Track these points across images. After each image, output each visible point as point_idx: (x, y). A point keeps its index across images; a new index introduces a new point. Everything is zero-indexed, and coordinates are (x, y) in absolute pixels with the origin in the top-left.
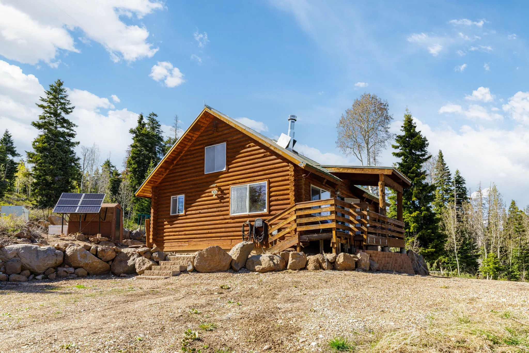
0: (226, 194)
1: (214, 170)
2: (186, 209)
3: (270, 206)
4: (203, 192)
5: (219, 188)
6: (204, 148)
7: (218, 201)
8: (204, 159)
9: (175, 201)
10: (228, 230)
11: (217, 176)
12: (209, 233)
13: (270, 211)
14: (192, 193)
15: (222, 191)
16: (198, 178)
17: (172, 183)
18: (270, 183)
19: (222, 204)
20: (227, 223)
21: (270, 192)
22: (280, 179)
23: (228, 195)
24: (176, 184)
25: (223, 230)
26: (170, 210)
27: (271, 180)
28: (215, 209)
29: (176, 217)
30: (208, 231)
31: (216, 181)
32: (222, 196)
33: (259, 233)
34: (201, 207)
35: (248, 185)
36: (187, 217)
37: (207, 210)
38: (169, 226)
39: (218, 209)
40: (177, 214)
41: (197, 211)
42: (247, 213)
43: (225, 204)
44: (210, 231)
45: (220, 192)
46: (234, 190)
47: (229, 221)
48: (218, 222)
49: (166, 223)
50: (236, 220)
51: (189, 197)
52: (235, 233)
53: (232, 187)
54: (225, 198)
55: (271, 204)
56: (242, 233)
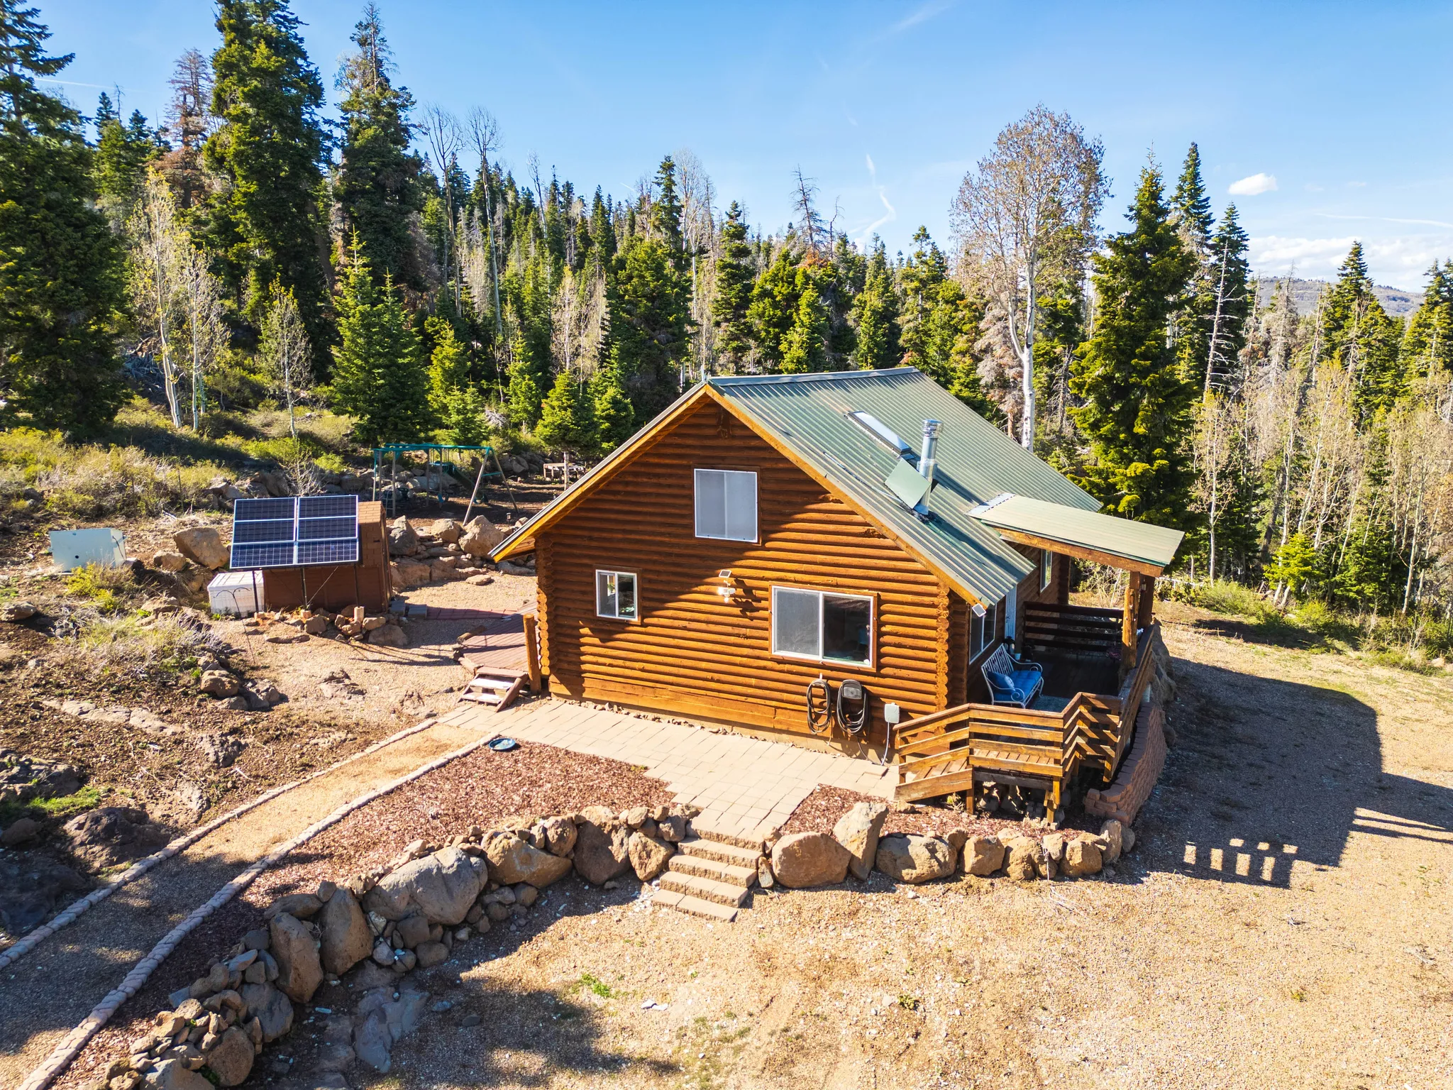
0: (759, 600)
1: (723, 533)
2: (645, 612)
3: (880, 656)
5: (739, 582)
6: (691, 468)
7: (737, 611)
8: (691, 497)
10: (765, 683)
11: (733, 552)
12: (712, 680)
13: (879, 666)
14: (659, 573)
15: (748, 591)
16: (674, 540)
17: (596, 534)
18: (880, 602)
19: (746, 621)
20: (764, 668)
21: (879, 624)
22: (910, 598)
23: (764, 604)
24: (605, 539)
25: (753, 681)
26: (594, 602)
27: (884, 596)
28: (729, 629)
29: (618, 625)
30: (709, 675)
31: (728, 563)
32: (748, 602)
33: (849, 708)
34: (689, 615)
35: (821, 594)
36: (650, 629)
37: (703, 626)
38: (596, 641)
39: (737, 630)
40: (617, 617)
41: (677, 623)
42: (818, 657)
43: (756, 623)
44: (716, 676)
45: (740, 591)
46: (781, 595)
47: (769, 664)
48: (738, 660)
49: (585, 631)
50: (787, 667)
51: (650, 581)
52: (785, 696)
53: (776, 588)
54: (758, 609)
55: (885, 650)
56: (807, 700)
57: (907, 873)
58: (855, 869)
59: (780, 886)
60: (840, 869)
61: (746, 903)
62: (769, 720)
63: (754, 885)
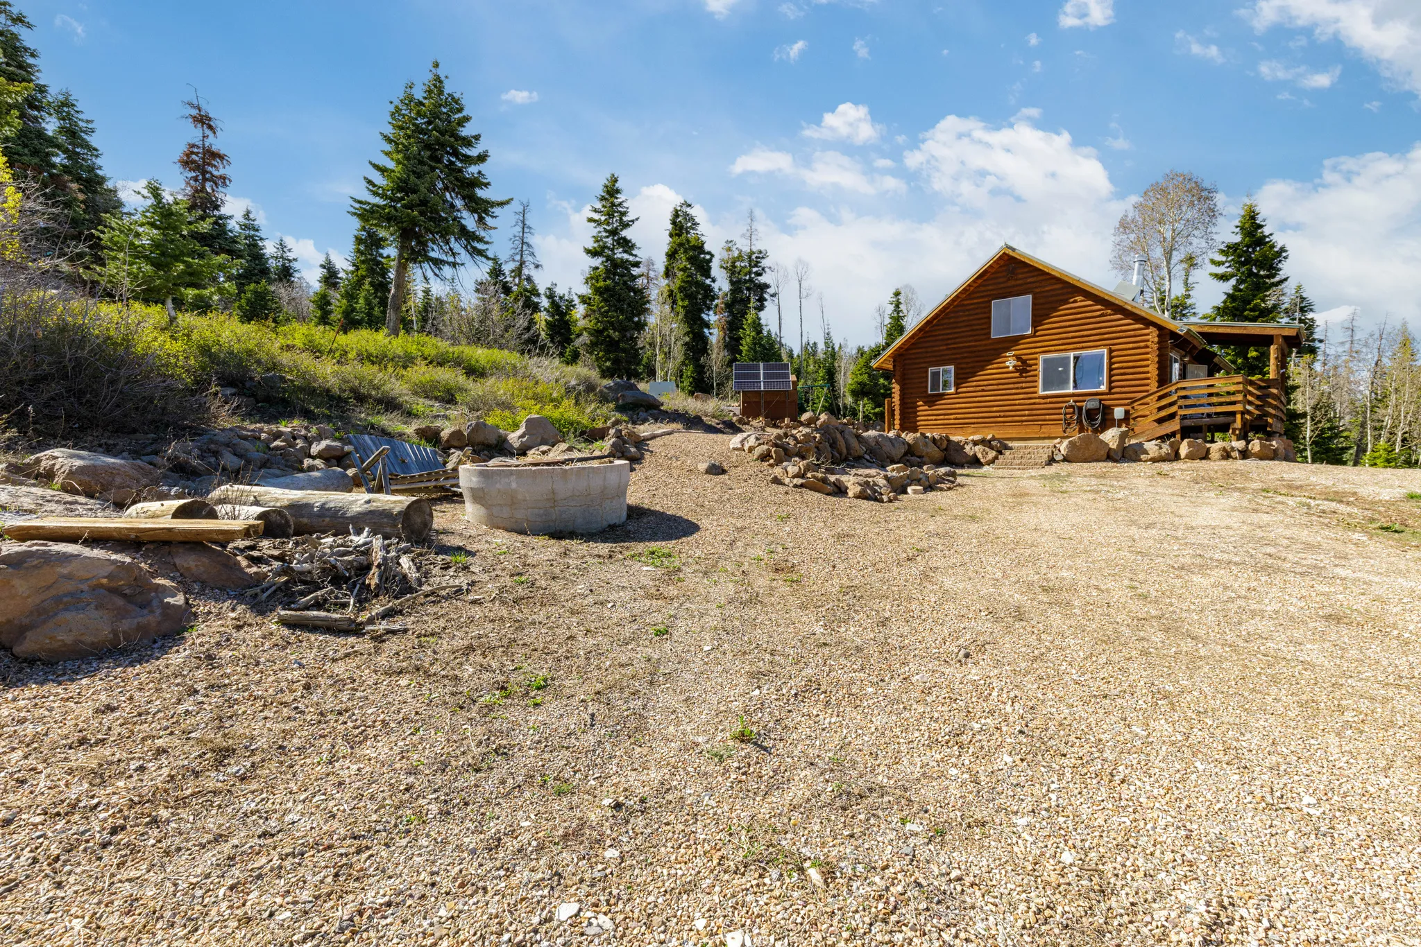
0: (1031, 366)
1: (1009, 333)
2: (957, 385)
3: (1110, 382)
4: (990, 362)
5: (1018, 358)
6: (990, 302)
7: (1017, 375)
8: (990, 318)
9: (936, 375)
10: (1035, 412)
11: (1014, 342)
12: (1000, 417)
13: (1110, 388)
14: (967, 363)
15: (1024, 362)
16: (978, 343)
17: (929, 350)
18: (1111, 351)
19: (1023, 379)
20: (1034, 404)
21: (1111, 364)
22: (1131, 346)
23: (1034, 367)
24: (935, 351)
25: (1027, 412)
26: (927, 387)
27: (1113, 347)
28: (1012, 386)
29: (941, 396)
30: (998, 414)
31: (1012, 348)
32: (1024, 368)
33: (1091, 414)
34: (985, 383)
35: (1072, 355)
36: (961, 395)
37: (995, 387)
38: (926, 408)
39: (1016, 386)
40: (941, 392)
41: (978, 389)
42: (1071, 390)
43: (1028, 379)
44: (1002, 414)
45: (1019, 363)
46: (1045, 361)
47: (1037, 401)
48: (1017, 402)
49: (921, 403)
50: (1048, 400)
51: (962, 369)
52: (1047, 417)
53: (1041, 357)
54: (1030, 371)
55: (1113, 378)
56: (1062, 416)
57: (1145, 457)
58: (1112, 454)
59: (1066, 459)
60: (1103, 452)
61: (1048, 465)
62: (1036, 433)
63: (1052, 460)
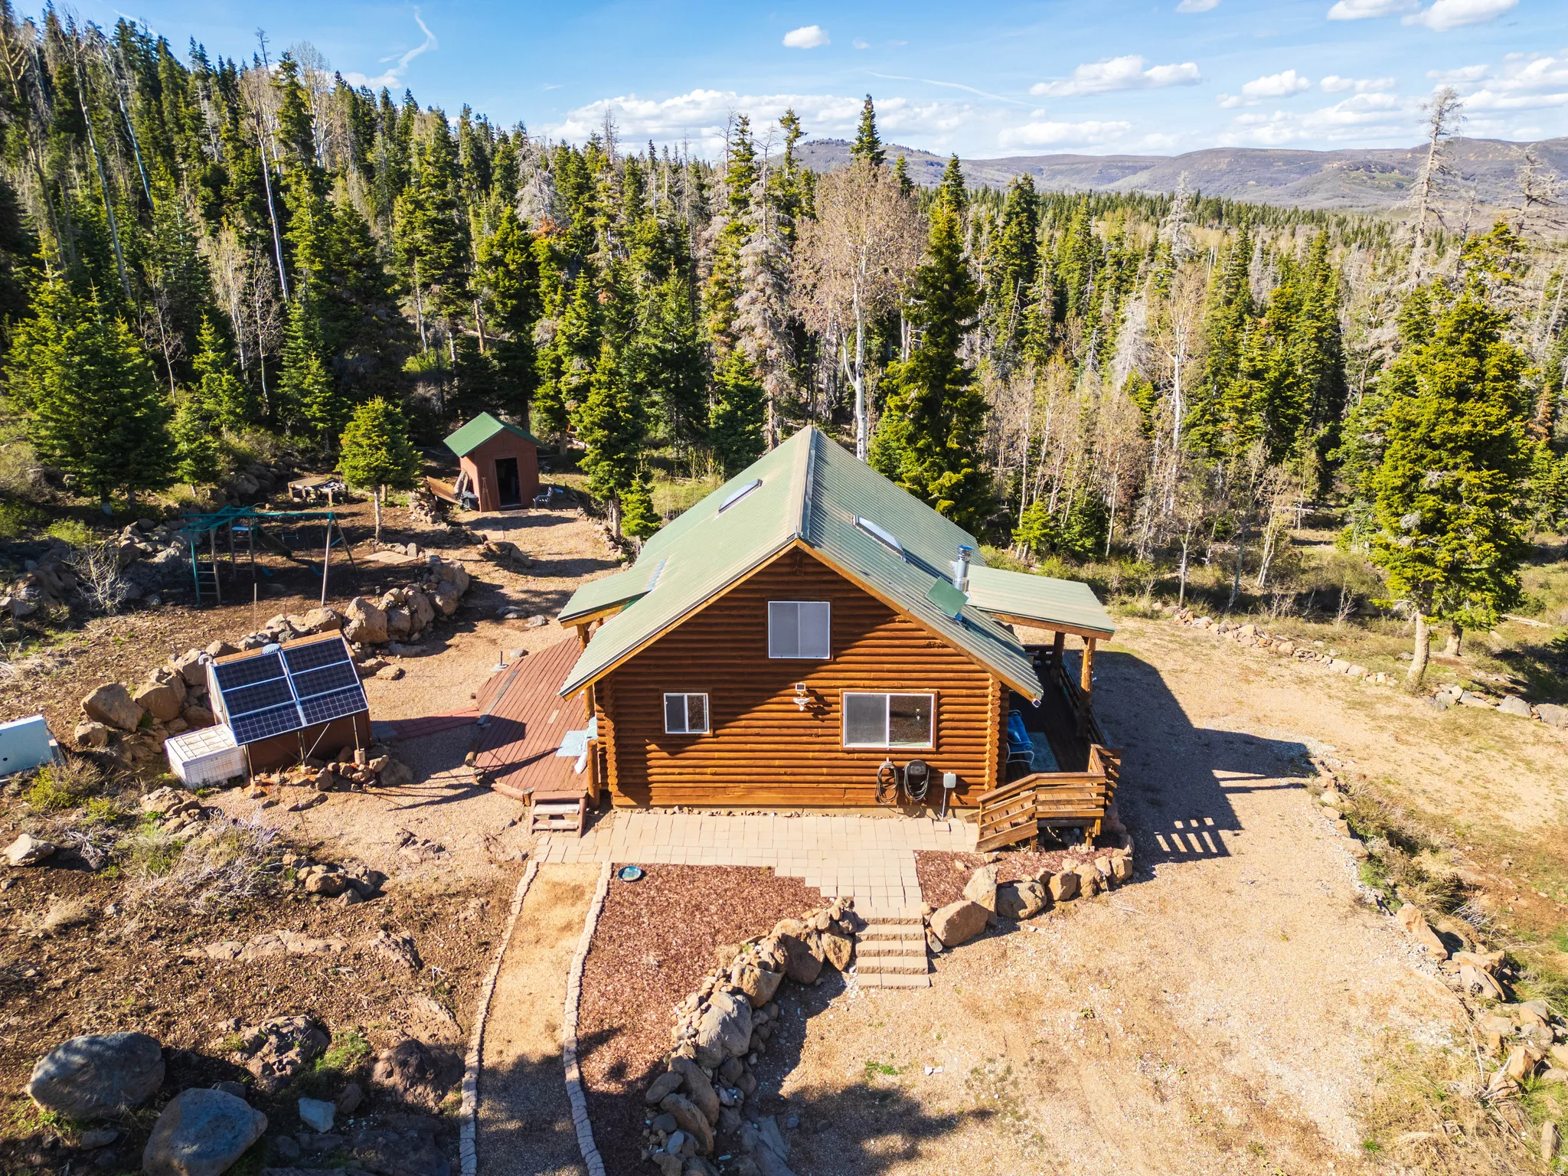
0: (830, 704)
1: (796, 652)
2: (716, 725)
3: (938, 738)
5: (811, 692)
6: (765, 601)
7: (810, 715)
8: (765, 625)
9: (677, 704)
10: (836, 771)
11: (808, 668)
12: (785, 774)
13: (938, 745)
14: (730, 690)
15: (820, 698)
16: (746, 662)
17: (663, 662)
18: (939, 697)
19: (818, 723)
20: (835, 759)
21: (939, 714)
22: (964, 692)
23: (834, 707)
24: (673, 666)
25: (825, 770)
26: (662, 722)
27: (943, 692)
28: (802, 731)
29: (694, 739)
30: (782, 771)
31: (802, 677)
32: (820, 707)
33: (915, 782)
34: (761, 723)
35: (888, 696)
36: (721, 739)
37: (776, 731)
38: (665, 754)
39: (808, 731)
40: (687, 732)
41: (750, 731)
42: (886, 745)
43: (827, 723)
44: (789, 770)
45: (812, 699)
46: (850, 699)
47: (840, 755)
48: (811, 755)
49: (653, 747)
50: (856, 756)
51: (722, 698)
52: (855, 778)
53: (846, 693)
54: (828, 713)
55: (943, 733)
56: (876, 779)
57: (1022, 913)
58: (991, 919)
59: (947, 948)
60: (982, 923)
61: (932, 969)
62: (840, 799)
63: (930, 953)
